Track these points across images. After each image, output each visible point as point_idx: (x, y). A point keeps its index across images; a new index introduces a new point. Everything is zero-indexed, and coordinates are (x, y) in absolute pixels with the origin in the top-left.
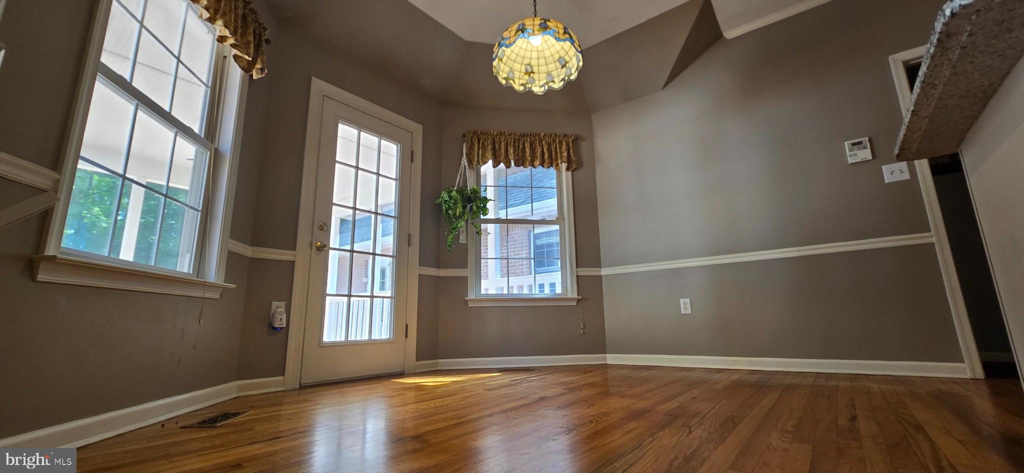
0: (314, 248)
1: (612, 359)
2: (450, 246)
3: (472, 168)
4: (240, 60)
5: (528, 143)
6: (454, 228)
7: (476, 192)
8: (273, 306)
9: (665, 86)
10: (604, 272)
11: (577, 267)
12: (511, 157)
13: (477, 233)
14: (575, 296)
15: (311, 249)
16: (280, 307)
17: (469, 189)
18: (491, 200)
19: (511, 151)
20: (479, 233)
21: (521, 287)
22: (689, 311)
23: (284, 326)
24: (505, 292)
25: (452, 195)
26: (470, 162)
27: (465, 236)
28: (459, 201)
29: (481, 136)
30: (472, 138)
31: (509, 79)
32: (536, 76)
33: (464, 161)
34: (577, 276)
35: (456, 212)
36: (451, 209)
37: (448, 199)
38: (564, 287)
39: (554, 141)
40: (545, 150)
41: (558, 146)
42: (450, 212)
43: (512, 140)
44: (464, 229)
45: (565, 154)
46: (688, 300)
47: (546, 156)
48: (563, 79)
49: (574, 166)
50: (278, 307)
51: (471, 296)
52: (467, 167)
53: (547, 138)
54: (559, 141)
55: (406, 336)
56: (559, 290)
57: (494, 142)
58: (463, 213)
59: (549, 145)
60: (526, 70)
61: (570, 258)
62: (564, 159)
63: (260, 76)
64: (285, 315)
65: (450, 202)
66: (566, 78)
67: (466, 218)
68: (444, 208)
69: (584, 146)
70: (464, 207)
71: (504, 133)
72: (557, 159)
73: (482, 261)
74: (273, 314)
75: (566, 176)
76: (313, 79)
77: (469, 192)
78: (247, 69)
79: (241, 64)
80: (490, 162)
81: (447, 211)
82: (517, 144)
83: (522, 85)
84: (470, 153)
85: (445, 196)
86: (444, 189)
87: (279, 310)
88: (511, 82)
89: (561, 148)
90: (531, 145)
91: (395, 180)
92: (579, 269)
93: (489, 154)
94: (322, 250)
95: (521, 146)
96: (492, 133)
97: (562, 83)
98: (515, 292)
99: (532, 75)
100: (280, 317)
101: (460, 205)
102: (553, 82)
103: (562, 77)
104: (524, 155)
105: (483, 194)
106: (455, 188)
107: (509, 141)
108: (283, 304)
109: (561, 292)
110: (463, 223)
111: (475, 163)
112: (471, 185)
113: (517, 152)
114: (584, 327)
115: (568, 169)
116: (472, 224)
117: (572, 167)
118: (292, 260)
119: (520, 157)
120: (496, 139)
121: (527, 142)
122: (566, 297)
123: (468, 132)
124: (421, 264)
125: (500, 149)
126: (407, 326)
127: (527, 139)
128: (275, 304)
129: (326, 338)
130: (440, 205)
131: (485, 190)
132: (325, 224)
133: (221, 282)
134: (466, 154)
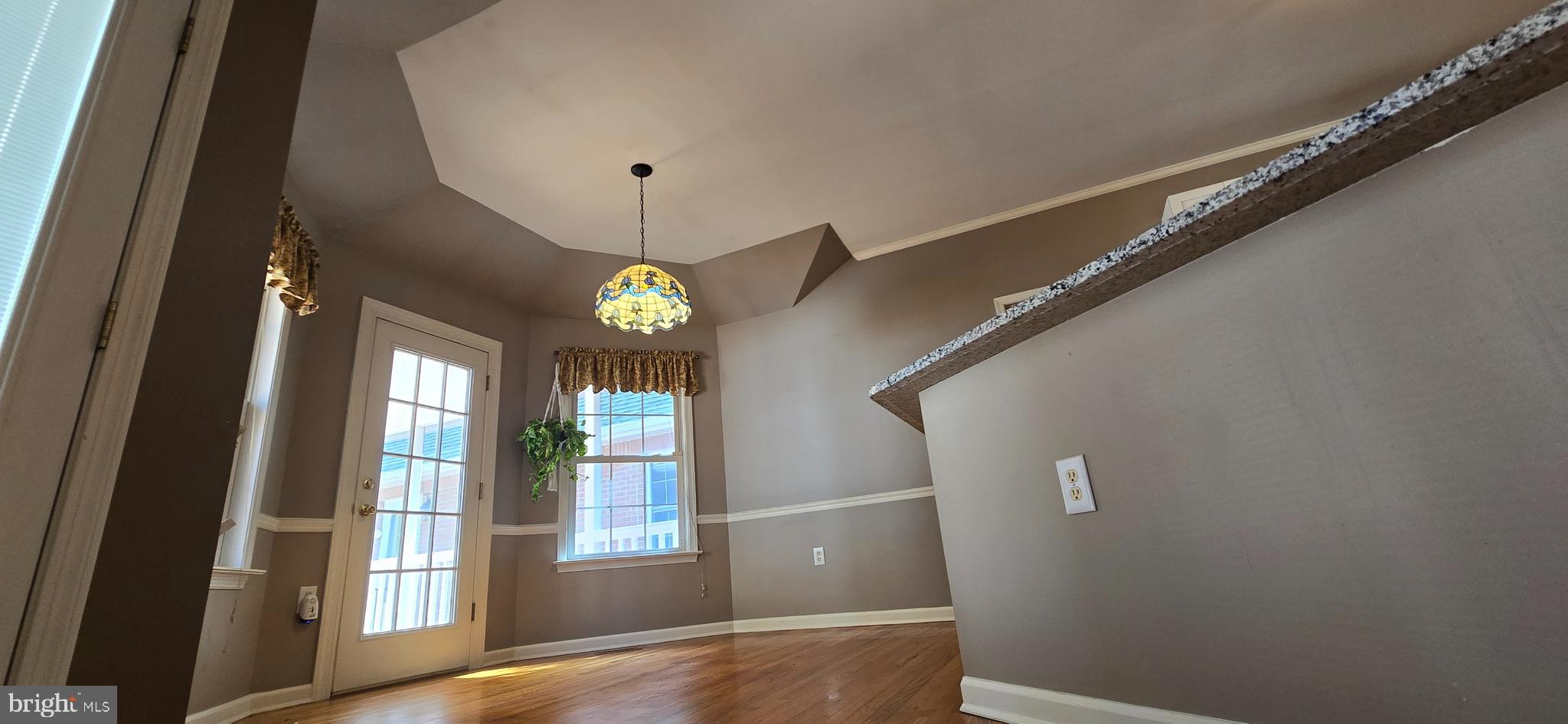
0: (357, 513)
1: (739, 626)
2: (535, 496)
3: (567, 394)
4: (288, 298)
5: (639, 363)
6: (542, 474)
7: (571, 426)
8: (301, 592)
9: (795, 304)
10: (731, 518)
11: (697, 515)
12: (617, 380)
13: (572, 477)
14: (696, 550)
15: (353, 513)
16: (311, 593)
17: (562, 422)
18: (590, 435)
19: (617, 373)
20: (573, 477)
21: (628, 541)
22: (822, 562)
23: (316, 617)
24: (607, 550)
25: (541, 432)
26: (564, 386)
27: (555, 482)
28: (549, 439)
29: (579, 354)
30: (567, 356)
31: (614, 318)
32: (644, 314)
33: (557, 384)
34: (698, 525)
35: (545, 453)
36: (539, 449)
37: (534, 437)
38: (682, 540)
39: (671, 360)
40: (660, 372)
41: (675, 365)
42: (537, 453)
43: (619, 359)
44: (555, 473)
45: (684, 376)
46: (821, 549)
47: (660, 379)
48: (673, 320)
49: (695, 390)
50: (308, 592)
51: (563, 558)
52: (560, 393)
53: (662, 356)
54: (677, 360)
55: (473, 619)
56: (676, 544)
57: (595, 362)
58: (554, 454)
59: (664, 366)
60: (633, 308)
61: (689, 504)
62: (682, 383)
63: (309, 313)
64: (317, 603)
65: (536, 441)
66: (676, 320)
67: (557, 459)
68: (529, 447)
69: (707, 366)
70: (556, 446)
71: (609, 351)
72: (674, 382)
73: (578, 512)
74: (302, 602)
75: (685, 401)
76: (366, 299)
77: (562, 426)
78: (293, 306)
79: (287, 302)
80: (590, 388)
81: (532, 451)
82: (624, 365)
83: (628, 323)
84: (564, 375)
85: (530, 432)
86: (530, 422)
87: (310, 597)
88: (616, 320)
89: (678, 368)
90: (642, 364)
91: (466, 414)
92: (699, 516)
93: (589, 377)
94: (366, 515)
95: (629, 367)
96: (593, 349)
97: (672, 324)
98: (621, 549)
99: (639, 312)
100: (311, 606)
101: (550, 444)
102: (663, 321)
103: (672, 317)
104: (633, 378)
105: (579, 428)
106: (544, 421)
107: (615, 360)
108: (314, 589)
109: (678, 546)
110: (553, 466)
111: (570, 388)
112: (564, 416)
113: (625, 374)
114: (706, 589)
115: (687, 394)
116: (565, 466)
117: (692, 391)
118: (328, 531)
119: (628, 380)
120: (598, 357)
121: (637, 361)
122: (684, 552)
123: (561, 348)
124: (497, 520)
125: (603, 370)
126: (474, 605)
127: (637, 358)
128: (304, 589)
129: (368, 630)
130: (523, 442)
131: (584, 423)
132: (371, 480)
133: (248, 569)
134: (559, 376)
